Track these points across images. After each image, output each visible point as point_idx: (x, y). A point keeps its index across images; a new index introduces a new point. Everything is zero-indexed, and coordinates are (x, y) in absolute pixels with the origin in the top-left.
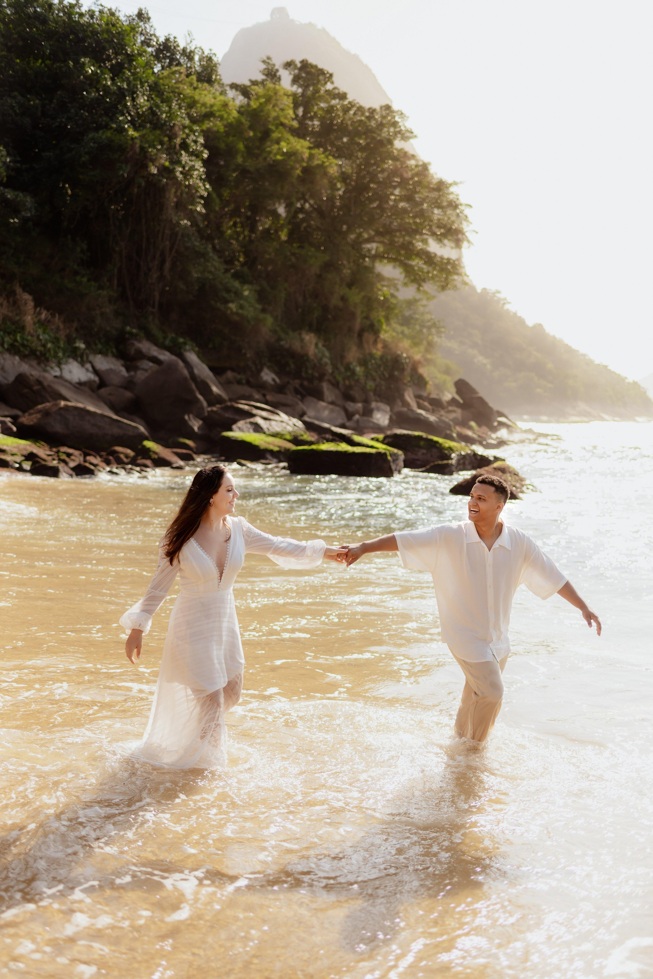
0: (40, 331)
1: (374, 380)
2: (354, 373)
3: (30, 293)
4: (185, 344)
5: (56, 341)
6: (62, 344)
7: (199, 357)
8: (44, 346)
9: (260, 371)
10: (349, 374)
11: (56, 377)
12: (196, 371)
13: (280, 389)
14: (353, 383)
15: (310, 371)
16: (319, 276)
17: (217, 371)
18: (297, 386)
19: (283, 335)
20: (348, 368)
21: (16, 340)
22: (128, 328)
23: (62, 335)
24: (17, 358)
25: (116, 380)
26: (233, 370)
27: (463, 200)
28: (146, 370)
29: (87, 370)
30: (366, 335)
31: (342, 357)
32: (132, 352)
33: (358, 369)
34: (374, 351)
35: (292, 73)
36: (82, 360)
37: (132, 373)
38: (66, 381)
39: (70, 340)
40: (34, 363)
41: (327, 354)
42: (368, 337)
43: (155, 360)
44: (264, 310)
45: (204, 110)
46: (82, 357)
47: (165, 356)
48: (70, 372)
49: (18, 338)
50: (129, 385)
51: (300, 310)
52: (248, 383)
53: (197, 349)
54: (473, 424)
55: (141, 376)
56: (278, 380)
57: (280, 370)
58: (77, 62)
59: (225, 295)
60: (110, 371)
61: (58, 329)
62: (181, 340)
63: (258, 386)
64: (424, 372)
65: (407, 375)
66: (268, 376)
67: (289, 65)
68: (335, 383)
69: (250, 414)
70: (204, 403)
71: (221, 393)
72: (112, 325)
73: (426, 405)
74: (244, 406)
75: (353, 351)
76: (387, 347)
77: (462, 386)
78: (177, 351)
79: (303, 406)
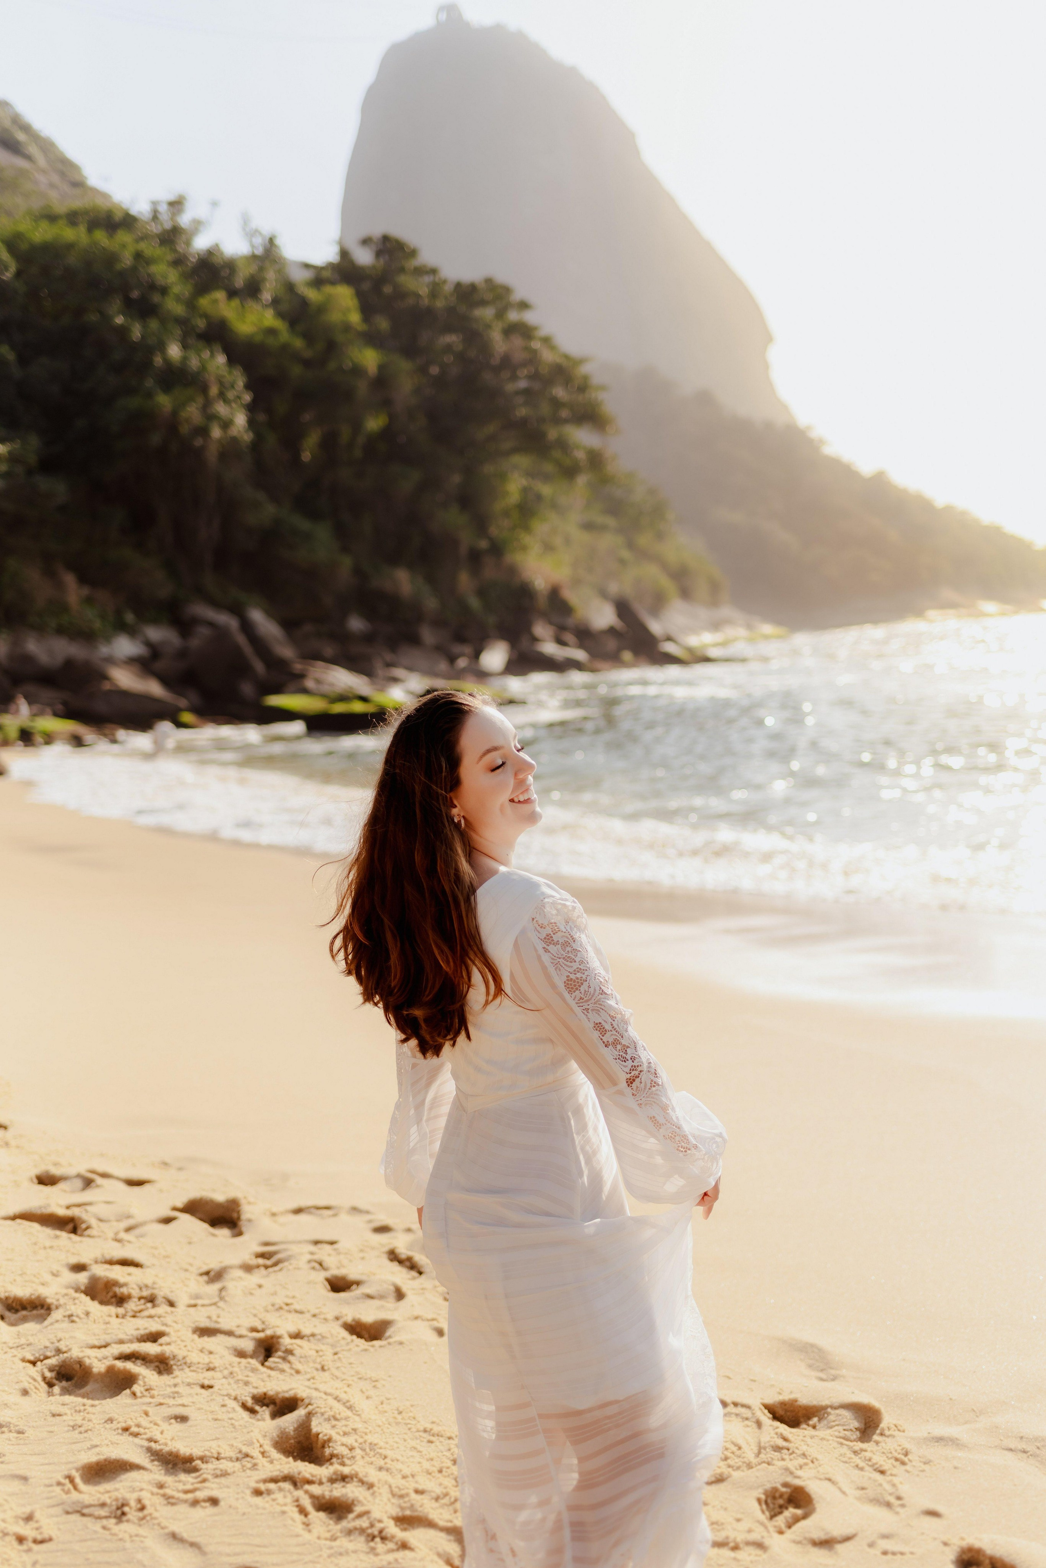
0: (86, 612)
1: (496, 613)
2: (467, 607)
3: (72, 571)
4: (247, 601)
5: (103, 616)
6: (110, 619)
7: (265, 613)
8: (91, 624)
9: (343, 619)
10: (461, 609)
11: (104, 655)
12: (260, 632)
13: (368, 638)
14: (467, 621)
15: (404, 613)
17: (289, 625)
18: (391, 632)
19: (371, 573)
20: (459, 602)
21: (61, 622)
22: (181, 593)
23: (111, 611)
24: (65, 641)
25: (169, 651)
26: (311, 621)
27: (596, 380)
28: (201, 637)
29: (138, 644)
30: (483, 560)
31: (452, 587)
32: (187, 617)
33: (474, 603)
34: (496, 577)
35: (374, 248)
37: (187, 641)
38: (115, 658)
40: (82, 643)
41: (427, 589)
42: (489, 561)
43: (211, 624)
44: (345, 549)
46: (131, 629)
47: (223, 619)
48: (120, 648)
49: (64, 618)
50: (182, 654)
51: (393, 540)
52: (332, 636)
53: (265, 604)
54: (627, 655)
55: (195, 643)
56: (368, 627)
57: (370, 614)
59: (293, 540)
60: (163, 642)
61: (104, 603)
62: (244, 596)
63: (342, 638)
64: (570, 596)
65: (542, 602)
66: (356, 624)
67: (366, 242)
68: (439, 623)
69: (302, 676)
70: (259, 667)
71: (286, 651)
72: (165, 590)
73: (569, 637)
74: (298, 667)
75: (465, 581)
76: (513, 571)
77: (623, 608)
78: (237, 610)
79: (389, 657)
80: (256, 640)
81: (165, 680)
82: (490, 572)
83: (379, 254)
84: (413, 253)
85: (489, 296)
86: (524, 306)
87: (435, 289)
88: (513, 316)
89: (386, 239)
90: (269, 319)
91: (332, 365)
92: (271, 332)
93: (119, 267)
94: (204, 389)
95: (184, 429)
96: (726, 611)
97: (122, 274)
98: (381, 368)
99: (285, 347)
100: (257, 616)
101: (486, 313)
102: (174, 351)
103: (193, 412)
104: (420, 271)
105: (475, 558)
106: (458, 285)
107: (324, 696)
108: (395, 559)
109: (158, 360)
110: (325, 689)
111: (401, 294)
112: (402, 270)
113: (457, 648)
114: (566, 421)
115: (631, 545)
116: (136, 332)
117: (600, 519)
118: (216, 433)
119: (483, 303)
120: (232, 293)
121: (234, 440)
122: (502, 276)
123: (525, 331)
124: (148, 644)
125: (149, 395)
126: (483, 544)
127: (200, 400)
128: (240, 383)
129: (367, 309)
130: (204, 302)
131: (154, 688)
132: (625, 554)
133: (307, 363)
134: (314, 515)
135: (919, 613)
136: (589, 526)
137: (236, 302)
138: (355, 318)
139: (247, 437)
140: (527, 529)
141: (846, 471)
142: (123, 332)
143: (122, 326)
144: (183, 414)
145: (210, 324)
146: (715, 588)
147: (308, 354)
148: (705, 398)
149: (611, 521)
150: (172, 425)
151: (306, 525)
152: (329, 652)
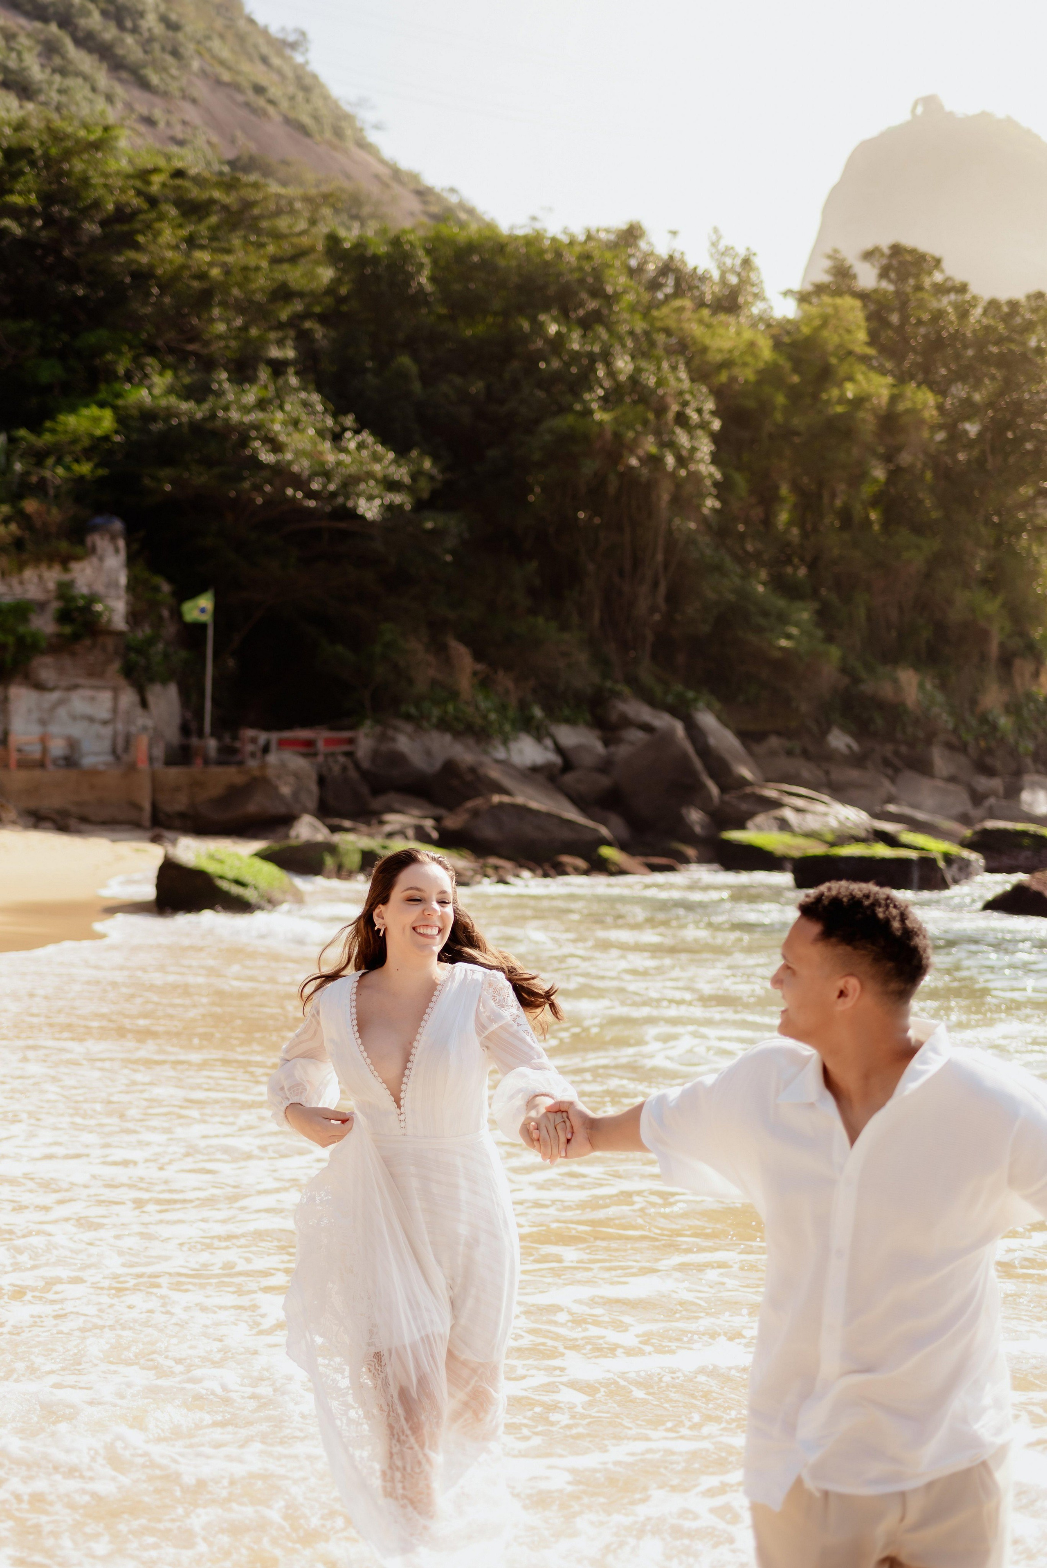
0: (480, 698)
1: (1035, 737)
2: (994, 727)
3: (467, 644)
4: (695, 700)
5: (502, 709)
6: (512, 713)
7: (719, 718)
8: (485, 717)
9: (825, 733)
10: (985, 729)
11: (498, 762)
12: (712, 741)
13: (858, 761)
14: (993, 744)
15: (910, 730)
16: (928, 576)
17: (749, 737)
18: (889, 755)
19: (864, 674)
20: (984, 719)
21: (446, 712)
22: (609, 684)
23: (513, 702)
24: (448, 738)
25: (588, 760)
26: (779, 734)
28: (632, 743)
29: (546, 748)
30: (1018, 663)
31: (974, 702)
32: (614, 717)
33: (1004, 720)
34: (1034, 689)
35: (880, 263)
36: (539, 733)
37: (612, 749)
38: (513, 767)
39: (523, 706)
40: (471, 742)
41: (940, 697)
42: (1024, 666)
43: (647, 728)
44: (830, 639)
45: (719, 358)
46: (538, 728)
47: (663, 721)
48: (521, 752)
49: (450, 708)
50: (605, 766)
51: (894, 634)
52: (806, 754)
53: (717, 705)
55: (622, 751)
56: (855, 746)
57: (860, 730)
58: (534, 321)
59: (762, 621)
60: (579, 748)
61: (507, 692)
62: (690, 694)
63: (823, 757)
66: (840, 741)
68: (955, 745)
70: (713, 788)
71: (747, 771)
72: (587, 680)
74: (766, 791)
75: (992, 692)
78: (682, 711)
79: (888, 787)
80: (705, 751)
81: (579, 802)
82: (1024, 684)
84: (936, 265)
85: (1035, 318)
87: (965, 307)
89: (897, 250)
91: (829, 395)
94: (659, 409)
98: (893, 398)
99: (766, 368)
100: (707, 720)
102: (623, 364)
104: (944, 288)
105: (1006, 661)
106: (993, 303)
108: (897, 656)
109: (602, 372)
113: (983, 782)
116: (576, 340)
118: (671, 464)
120: (701, 305)
121: (694, 475)
124: (559, 750)
125: (588, 413)
128: (709, 406)
133: (793, 391)
134: (792, 593)
137: (705, 314)
138: (861, 338)
139: (713, 474)
142: (557, 341)
143: (556, 334)
147: (794, 379)
150: (614, 451)
151: (781, 603)
152: (806, 774)
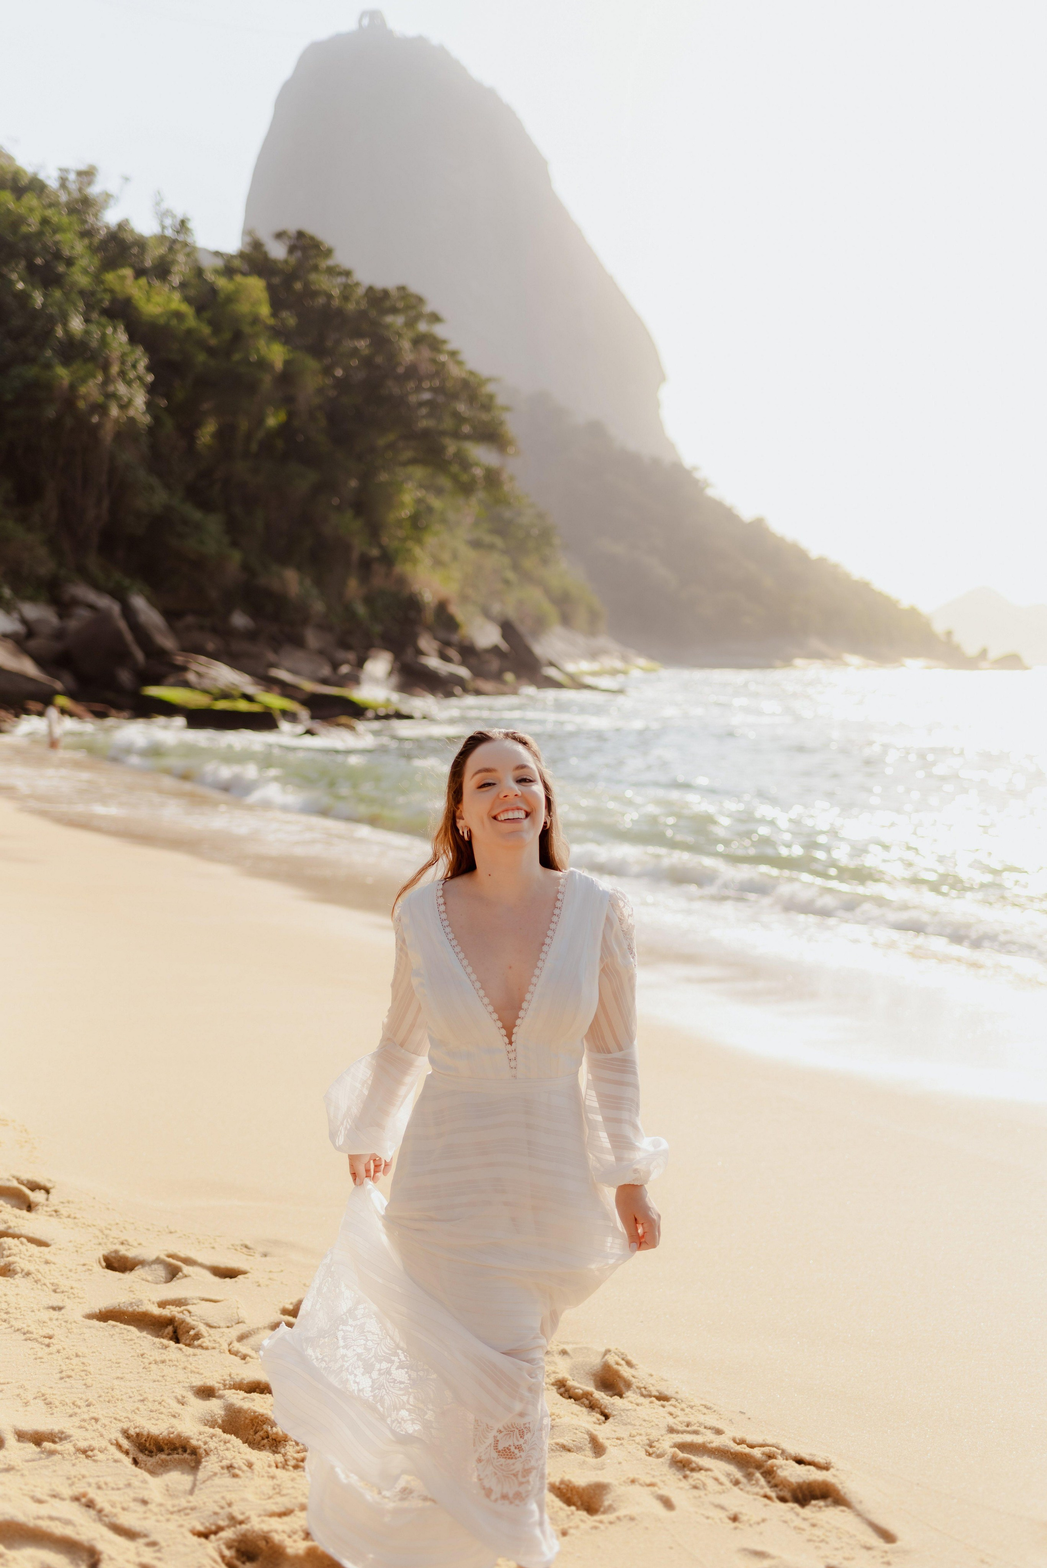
1: (383, 622)
2: (355, 614)
4: (130, 587)
7: (148, 601)
9: (229, 613)
10: (347, 614)
12: (141, 619)
13: (251, 636)
14: (352, 627)
15: (291, 614)
17: (171, 615)
18: (275, 632)
19: (259, 570)
20: (346, 607)
22: (63, 572)
25: (46, 630)
26: (194, 613)
27: (501, 400)
28: (79, 618)
29: (14, 619)
30: (373, 568)
31: (340, 592)
32: (67, 597)
33: (361, 610)
34: (385, 586)
35: (288, 243)
36: (7, 608)
37: (65, 622)
41: (315, 592)
42: (379, 569)
43: (92, 607)
44: (235, 544)
46: (7, 604)
47: (104, 602)
50: (59, 635)
51: (284, 539)
52: (214, 631)
53: (147, 591)
54: (509, 677)
55: (73, 624)
56: (251, 625)
57: (255, 612)
59: (182, 529)
60: (39, 621)
62: (127, 582)
63: (225, 633)
64: (457, 611)
65: (429, 615)
66: (240, 620)
67: (280, 235)
68: (323, 627)
69: (184, 669)
70: (139, 656)
71: (168, 642)
72: (46, 568)
73: (453, 653)
74: (179, 659)
75: (353, 586)
76: (402, 581)
77: (507, 629)
78: (119, 595)
79: (271, 656)
80: (136, 628)
81: (39, 661)
82: (378, 581)
83: (292, 250)
84: (329, 253)
85: (400, 305)
86: (435, 318)
87: (347, 291)
88: (423, 327)
89: (301, 235)
90: (177, 303)
91: (237, 357)
92: (178, 315)
93: (25, 229)
94: (105, 367)
95: (81, 405)
96: (603, 641)
97: (27, 237)
98: (287, 363)
99: (189, 332)
100: (139, 602)
101: (397, 321)
102: (76, 324)
103: (91, 389)
104: (332, 271)
105: (366, 565)
106: (371, 289)
107: (205, 691)
108: (284, 558)
109: (59, 332)
110: (207, 683)
111: (310, 293)
112: (316, 268)
113: (341, 655)
114: (467, 437)
115: (516, 567)
116: (38, 299)
117: (488, 539)
118: (114, 411)
119: (394, 310)
120: (140, 273)
121: (132, 420)
122: (415, 287)
123: (434, 344)
125: (48, 366)
126: (375, 552)
127: (100, 378)
128: (143, 364)
129: (277, 304)
130: (110, 277)
131: (28, 667)
132: (510, 575)
133: (211, 352)
134: (206, 506)
135: (787, 661)
136: (476, 544)
137: (143, 281)
138: (265, 310)
139: (145, 420)
140: (419, 541)
141: (729, 515)
142: (23, 298)
143: (22, 291)
144: (83, 390)
145: (114, 300)
146: (594, 617)
147: (213, 342)
148: (596, 429)
149: (498, 541)
150: (70, 400)
151: (197, 515)
152: (210, 646)
